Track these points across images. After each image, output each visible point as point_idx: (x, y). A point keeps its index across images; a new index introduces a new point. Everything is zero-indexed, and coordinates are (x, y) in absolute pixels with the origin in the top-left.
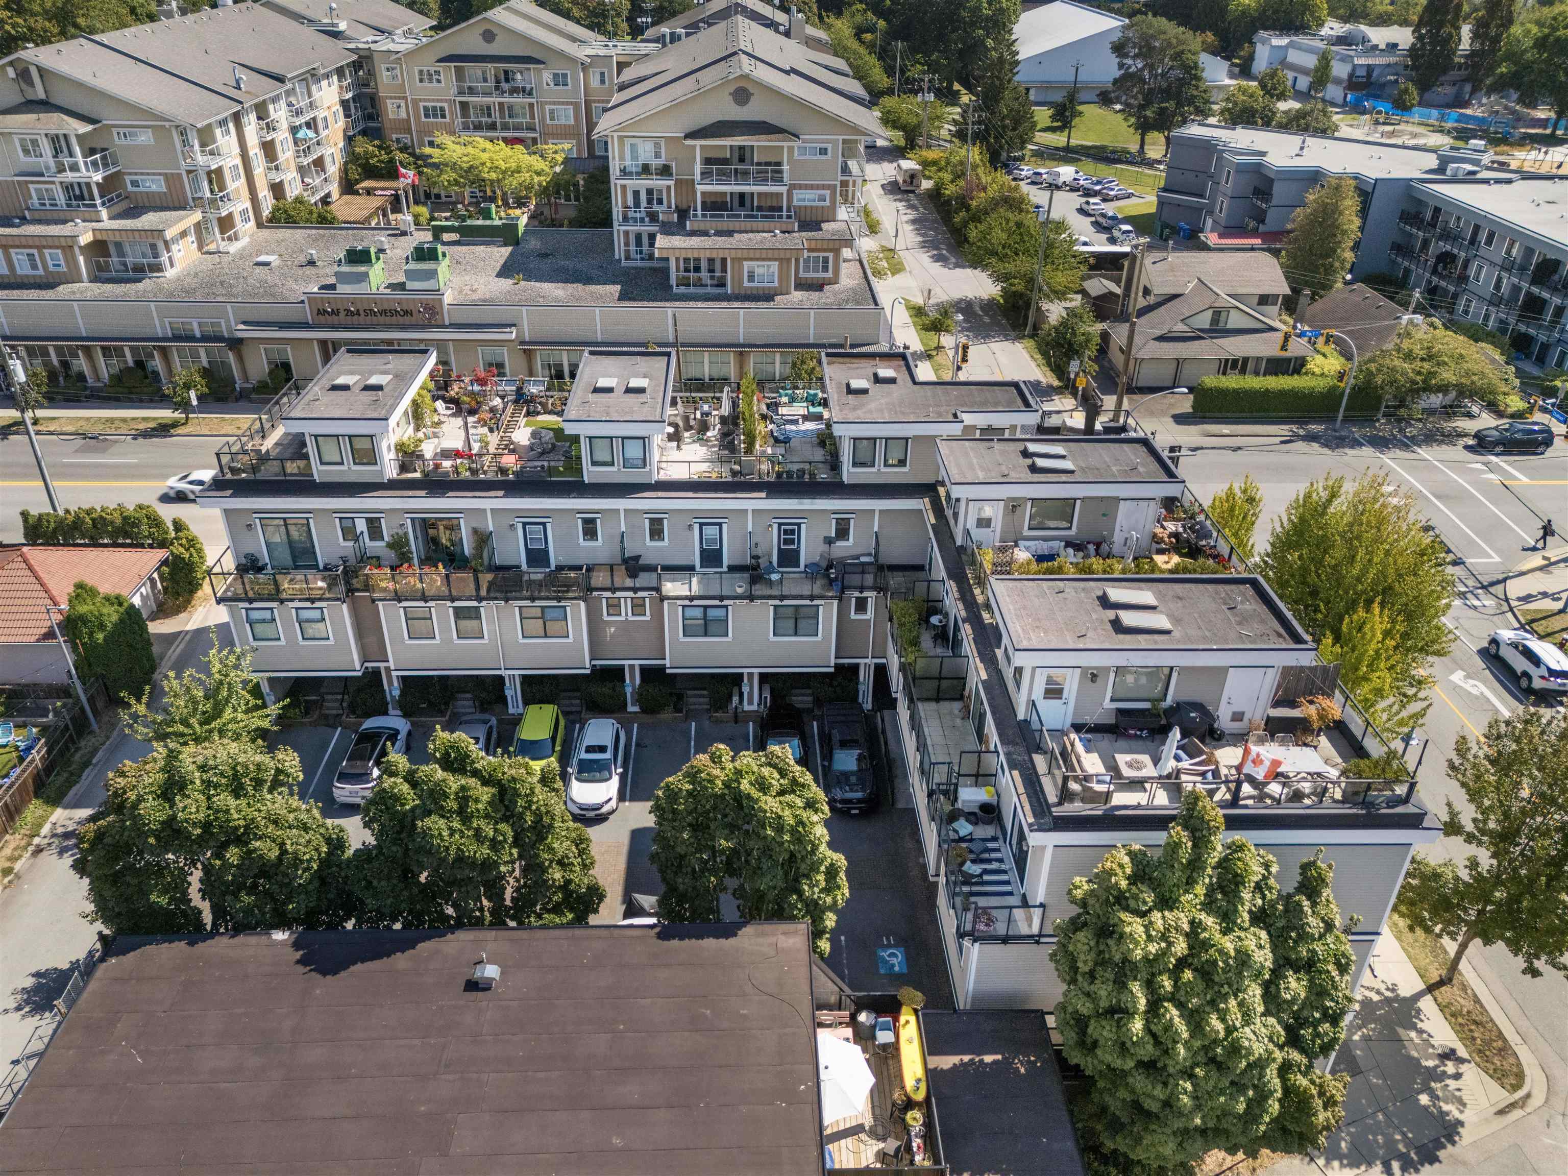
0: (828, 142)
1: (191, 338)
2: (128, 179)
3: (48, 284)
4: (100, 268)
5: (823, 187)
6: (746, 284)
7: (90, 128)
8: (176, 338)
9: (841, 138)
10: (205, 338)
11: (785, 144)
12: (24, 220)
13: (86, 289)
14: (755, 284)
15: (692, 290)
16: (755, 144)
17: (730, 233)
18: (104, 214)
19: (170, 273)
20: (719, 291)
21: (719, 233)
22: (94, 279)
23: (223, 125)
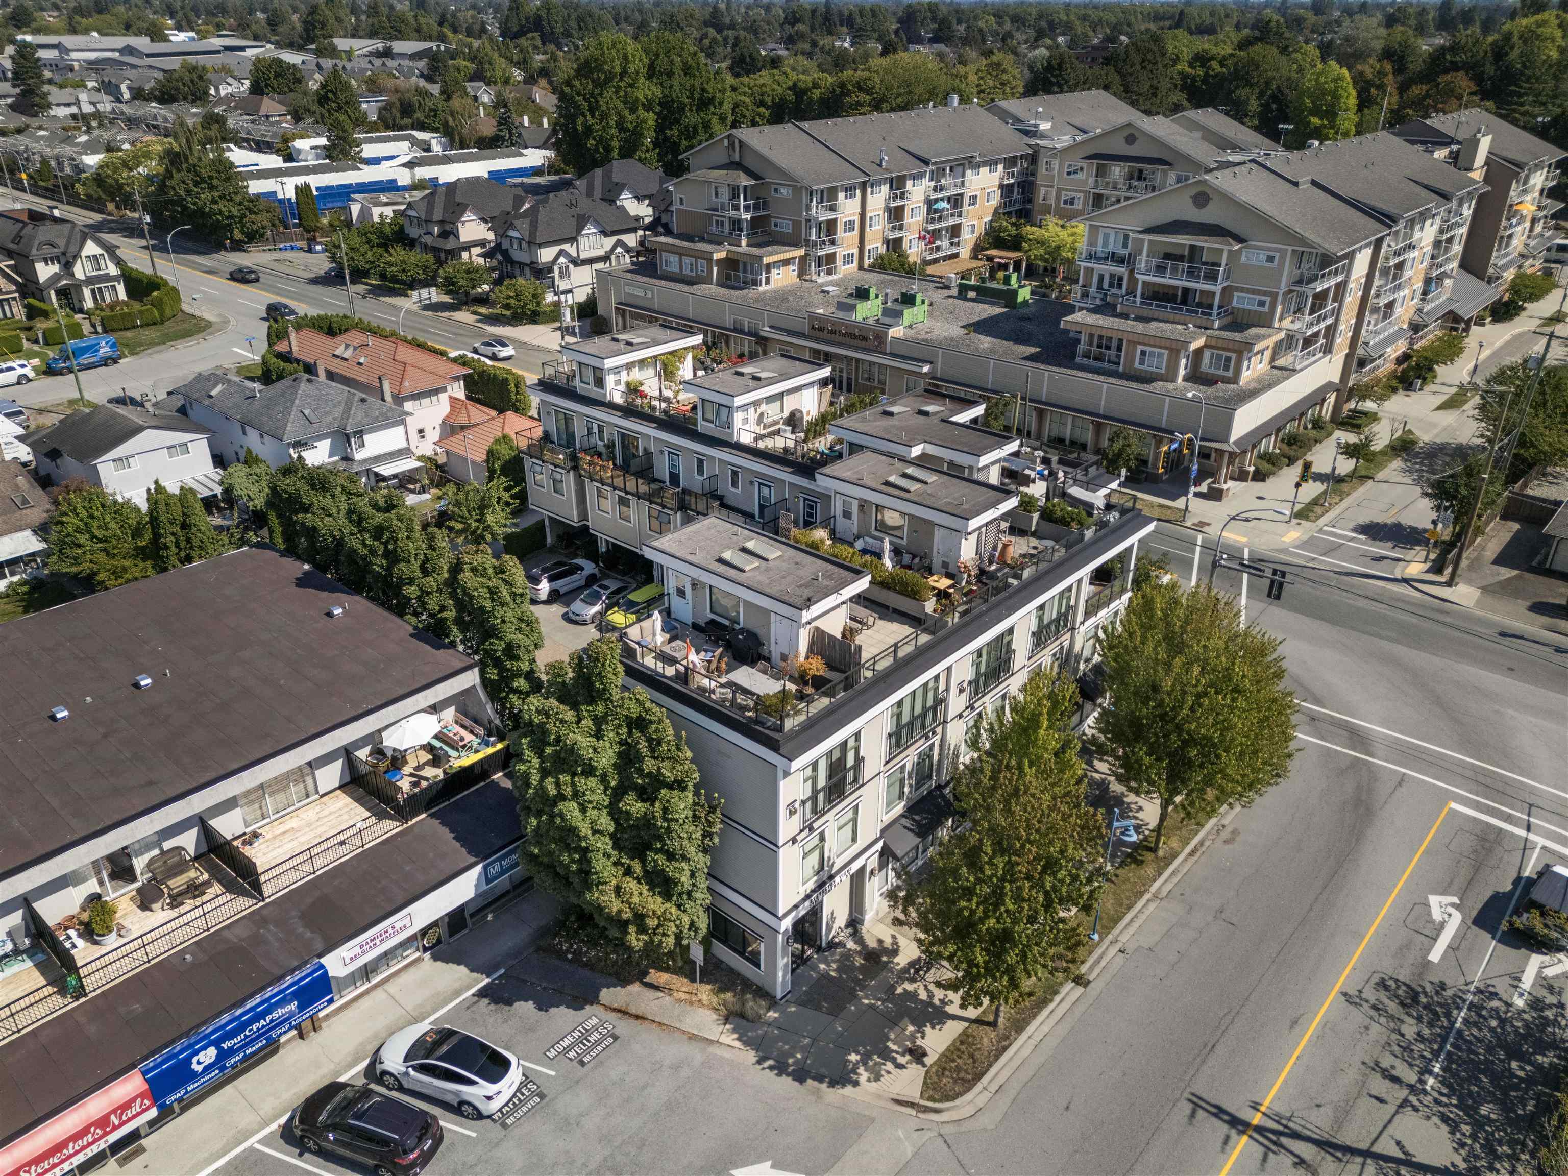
0: (1277, 250)
1: (742, 332)
2: (773, 221)
3: (691, 282)
4: (729, 277)
5: (1265, 293)
6: (1137, 365)
7: (753, 182)
8: (735, 330)
9: (1290, 248)
10: (749, 334)
11: (1226, 248)
12: (702, 240)
13: (712, 289)
14: (1145, 367)
15: (1091, 362)
16: (1206, 245)
17: (1146, 320)
18: (744, 242)
19: (763, 288)
20: (1112, 367)
21: (1138, 319)
22: (721, 284)
23: (849, 191)
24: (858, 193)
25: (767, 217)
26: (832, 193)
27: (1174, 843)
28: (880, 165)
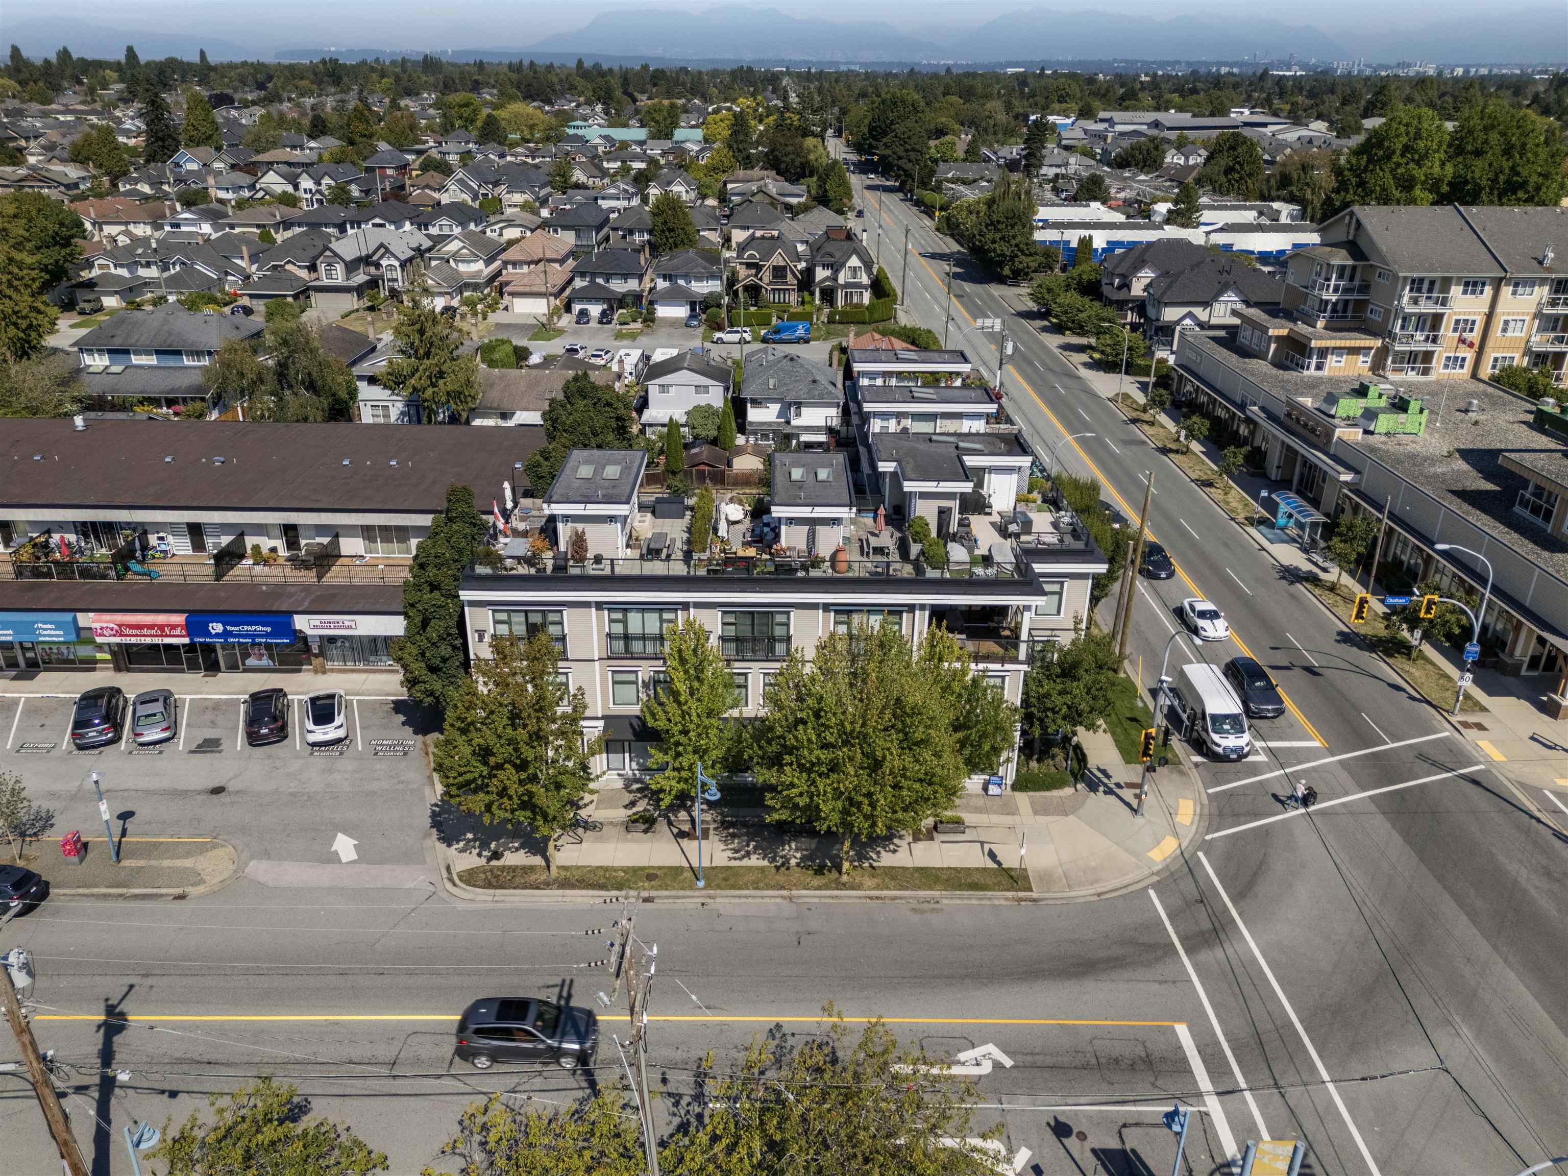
2: (1371, 306)
3: (1251, 356)
7: (1351, 262)
8: (1240, 406)
18: (1320, 324)
19: (1309, 373)
22: (1272, 362)
23: (1472, 286)
24: (1488, 290)
25: (1366, 302)
26: (1446, 283)
27: (868, 882)
28: (1541, 263)
